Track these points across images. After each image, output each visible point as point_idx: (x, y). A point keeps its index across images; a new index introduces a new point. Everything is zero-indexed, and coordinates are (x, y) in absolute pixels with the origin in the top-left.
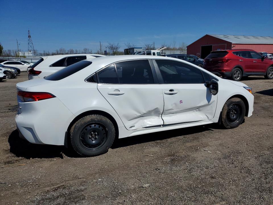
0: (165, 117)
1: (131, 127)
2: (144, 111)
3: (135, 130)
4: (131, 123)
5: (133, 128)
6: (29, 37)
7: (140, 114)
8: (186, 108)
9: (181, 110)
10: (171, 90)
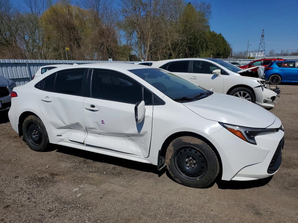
0: (90, 136)
1: (59, 136)
2: (68, 124)
3: (62, 140)
4: (60, 131)
5: (60, 137)
6: (263, 36)
7: (65, 125)
8: (111, 132)
9: (105, 132)
10: (93, 106)
